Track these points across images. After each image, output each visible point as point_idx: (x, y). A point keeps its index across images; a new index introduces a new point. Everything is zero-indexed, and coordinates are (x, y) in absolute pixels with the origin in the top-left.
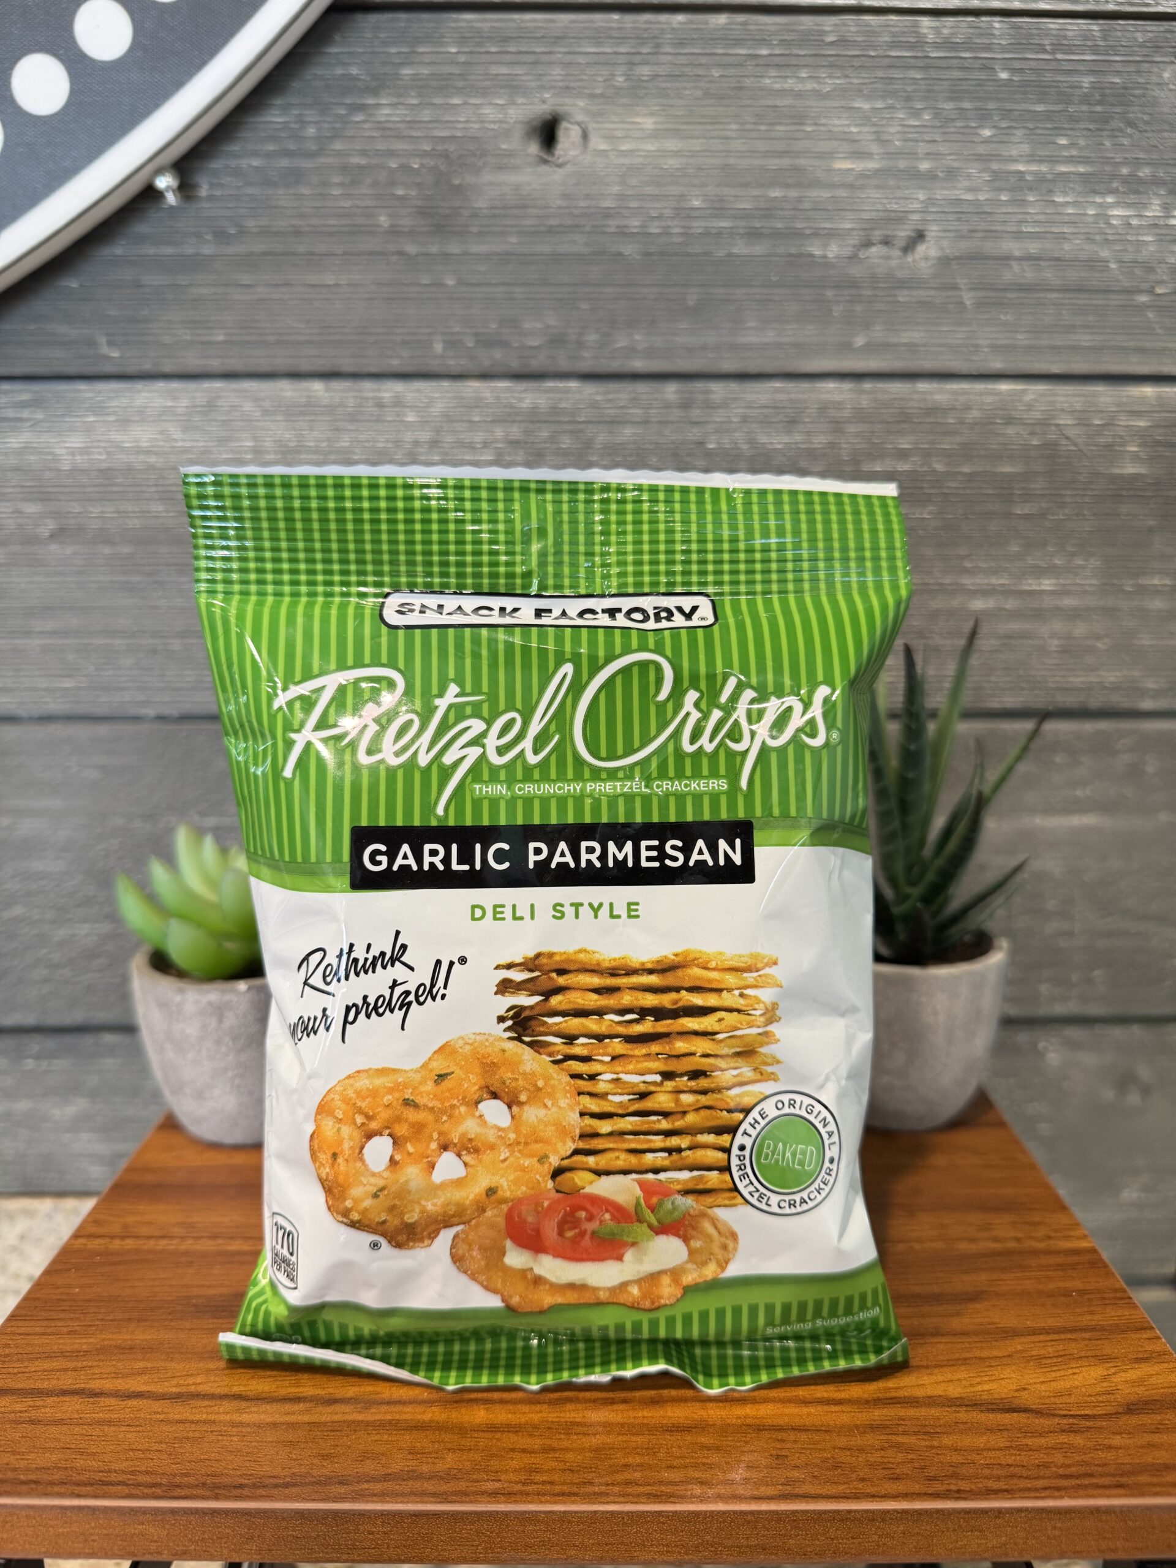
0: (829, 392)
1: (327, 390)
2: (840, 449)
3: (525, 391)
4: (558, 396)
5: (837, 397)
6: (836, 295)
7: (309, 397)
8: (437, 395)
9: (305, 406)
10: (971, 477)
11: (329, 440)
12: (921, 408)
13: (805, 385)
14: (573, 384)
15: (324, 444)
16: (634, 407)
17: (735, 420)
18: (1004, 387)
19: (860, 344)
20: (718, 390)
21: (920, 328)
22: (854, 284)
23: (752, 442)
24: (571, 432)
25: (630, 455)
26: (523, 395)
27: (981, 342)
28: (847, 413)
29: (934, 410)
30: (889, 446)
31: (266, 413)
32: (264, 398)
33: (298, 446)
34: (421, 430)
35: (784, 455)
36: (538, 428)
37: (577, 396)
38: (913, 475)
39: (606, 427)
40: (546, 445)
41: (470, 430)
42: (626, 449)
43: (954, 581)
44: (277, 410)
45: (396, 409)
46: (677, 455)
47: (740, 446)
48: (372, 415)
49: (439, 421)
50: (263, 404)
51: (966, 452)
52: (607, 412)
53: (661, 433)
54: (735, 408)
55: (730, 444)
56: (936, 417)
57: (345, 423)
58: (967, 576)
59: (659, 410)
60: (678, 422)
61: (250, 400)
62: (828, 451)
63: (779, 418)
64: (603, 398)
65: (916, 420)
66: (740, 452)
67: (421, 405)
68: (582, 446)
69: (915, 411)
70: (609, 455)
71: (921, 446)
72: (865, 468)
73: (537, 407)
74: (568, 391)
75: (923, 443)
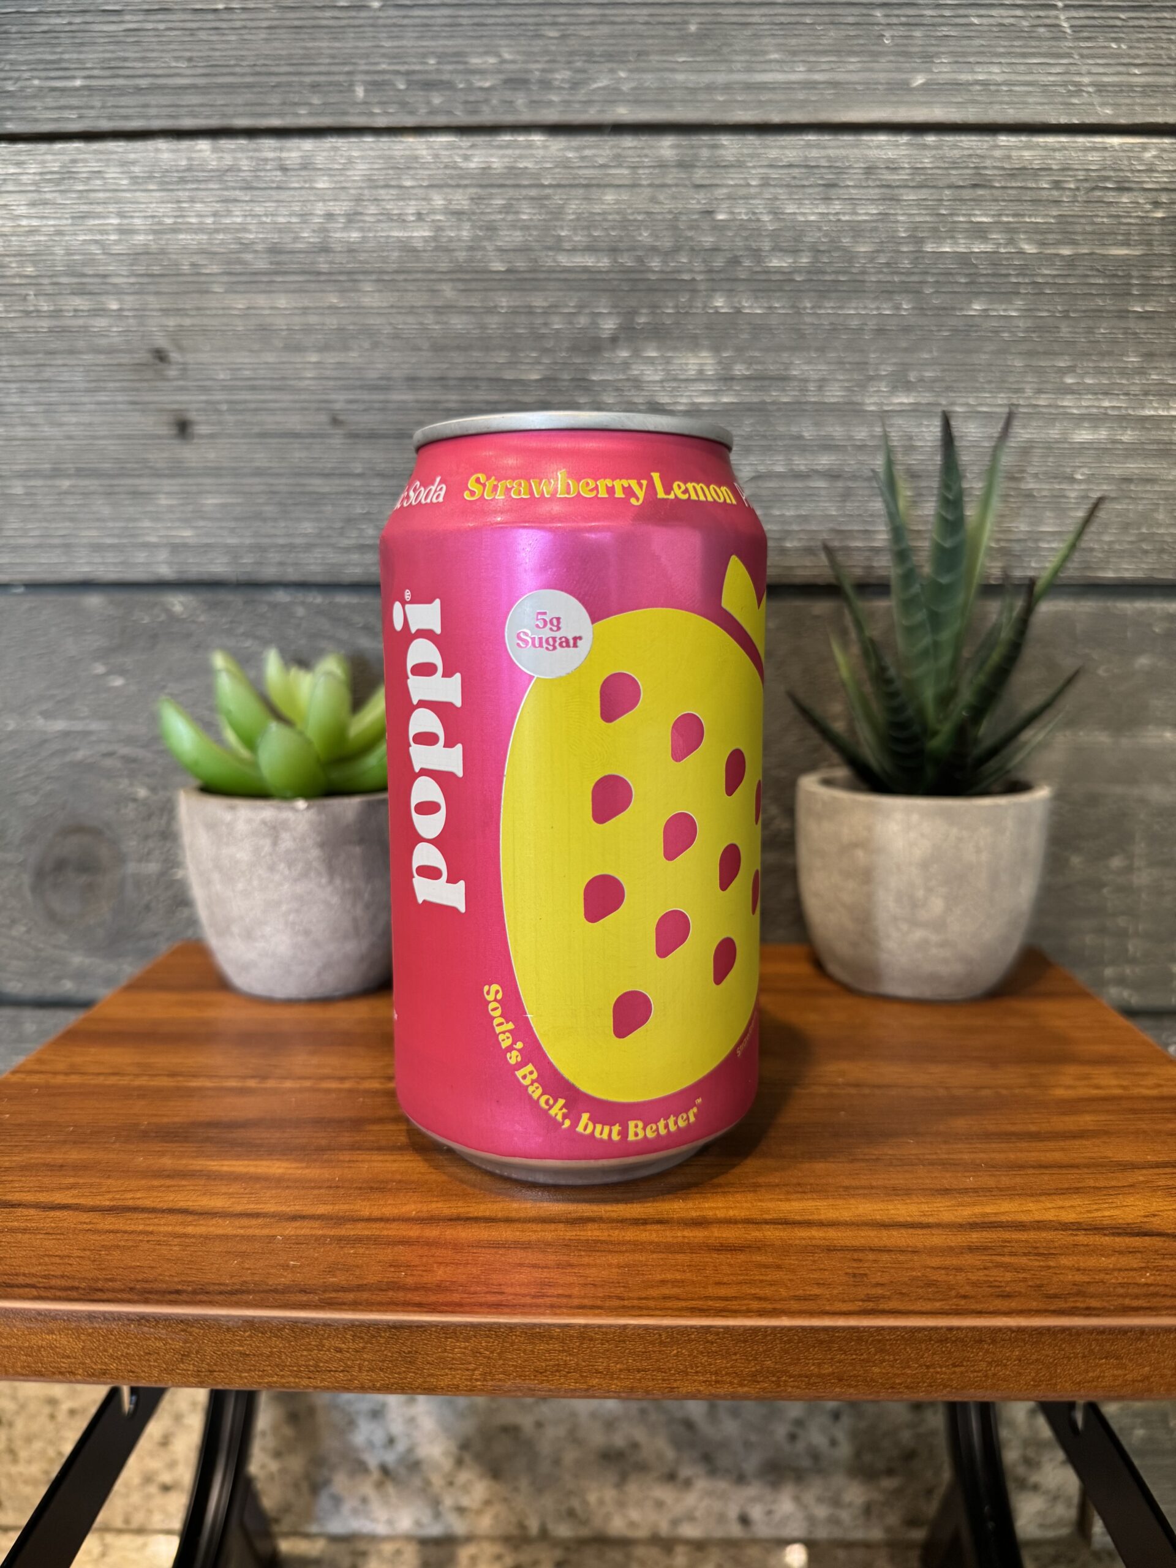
0: (879, 147)
1: (215, 150)
2: (898, 222)
3: (473, 146)
4: (517, 152)
5: (891, 154)
6: (887, 16)
7: (190, 159)
8: (355, 154)
9: (184, 171)
10: (1071, 262)
11: (215, 214)
12: (1003, 169)
13: (848, 138)
14: (537, 138)
15: (209, 220)
16: (620, 166)
17: (753, 183)
18: (1115, 141)
19: (920, 82)
20: (730, 145)
21: (1002, 60)
23: (776, 213)
24: (532, 198)
25: (613, 229)
26: (469, 152)
27: (1086, 79)
28: (903, 176)
29: (1022, 171)
30: (961, 219)
31: (134, 179)
32: (133, 163)
33: (175, 223)
34: (335, 200)
35: (820, 229)
36: (491, 194)
37: (541, 152)
38: (993, 258)
39: (581, 191)
40: (500, 217)
41: (399, 199)
42: (606, 220)
43: (1051, 402)
44: (150, 178)
45: (303, 173)
46: (675, 228)
47: (761, 217)
48: (273, 182)
49: (360, 188)
50: (132, 168)
51: (1065, 230)
52: (581, 172)
53: (653, 200)
54: (754, 167)
55: (747, 214)
56: (1024, 180)
57: (237, 193)
58: (1069, 397)
59: (651, 170)
60: (677, 185)
61: (115, 166)
62: (880, 225)
63: (811, 181)
64: (577, 155)
65: (997, 185)
66: (760, 224)
67: (337, 166)
68: (548, 217)
69: (996, 172)
70: (584, 228)
71: (1005, 219)
72: (929, 248)
73: (489, 168)
74: (530, 146)
75: (1007, 215)
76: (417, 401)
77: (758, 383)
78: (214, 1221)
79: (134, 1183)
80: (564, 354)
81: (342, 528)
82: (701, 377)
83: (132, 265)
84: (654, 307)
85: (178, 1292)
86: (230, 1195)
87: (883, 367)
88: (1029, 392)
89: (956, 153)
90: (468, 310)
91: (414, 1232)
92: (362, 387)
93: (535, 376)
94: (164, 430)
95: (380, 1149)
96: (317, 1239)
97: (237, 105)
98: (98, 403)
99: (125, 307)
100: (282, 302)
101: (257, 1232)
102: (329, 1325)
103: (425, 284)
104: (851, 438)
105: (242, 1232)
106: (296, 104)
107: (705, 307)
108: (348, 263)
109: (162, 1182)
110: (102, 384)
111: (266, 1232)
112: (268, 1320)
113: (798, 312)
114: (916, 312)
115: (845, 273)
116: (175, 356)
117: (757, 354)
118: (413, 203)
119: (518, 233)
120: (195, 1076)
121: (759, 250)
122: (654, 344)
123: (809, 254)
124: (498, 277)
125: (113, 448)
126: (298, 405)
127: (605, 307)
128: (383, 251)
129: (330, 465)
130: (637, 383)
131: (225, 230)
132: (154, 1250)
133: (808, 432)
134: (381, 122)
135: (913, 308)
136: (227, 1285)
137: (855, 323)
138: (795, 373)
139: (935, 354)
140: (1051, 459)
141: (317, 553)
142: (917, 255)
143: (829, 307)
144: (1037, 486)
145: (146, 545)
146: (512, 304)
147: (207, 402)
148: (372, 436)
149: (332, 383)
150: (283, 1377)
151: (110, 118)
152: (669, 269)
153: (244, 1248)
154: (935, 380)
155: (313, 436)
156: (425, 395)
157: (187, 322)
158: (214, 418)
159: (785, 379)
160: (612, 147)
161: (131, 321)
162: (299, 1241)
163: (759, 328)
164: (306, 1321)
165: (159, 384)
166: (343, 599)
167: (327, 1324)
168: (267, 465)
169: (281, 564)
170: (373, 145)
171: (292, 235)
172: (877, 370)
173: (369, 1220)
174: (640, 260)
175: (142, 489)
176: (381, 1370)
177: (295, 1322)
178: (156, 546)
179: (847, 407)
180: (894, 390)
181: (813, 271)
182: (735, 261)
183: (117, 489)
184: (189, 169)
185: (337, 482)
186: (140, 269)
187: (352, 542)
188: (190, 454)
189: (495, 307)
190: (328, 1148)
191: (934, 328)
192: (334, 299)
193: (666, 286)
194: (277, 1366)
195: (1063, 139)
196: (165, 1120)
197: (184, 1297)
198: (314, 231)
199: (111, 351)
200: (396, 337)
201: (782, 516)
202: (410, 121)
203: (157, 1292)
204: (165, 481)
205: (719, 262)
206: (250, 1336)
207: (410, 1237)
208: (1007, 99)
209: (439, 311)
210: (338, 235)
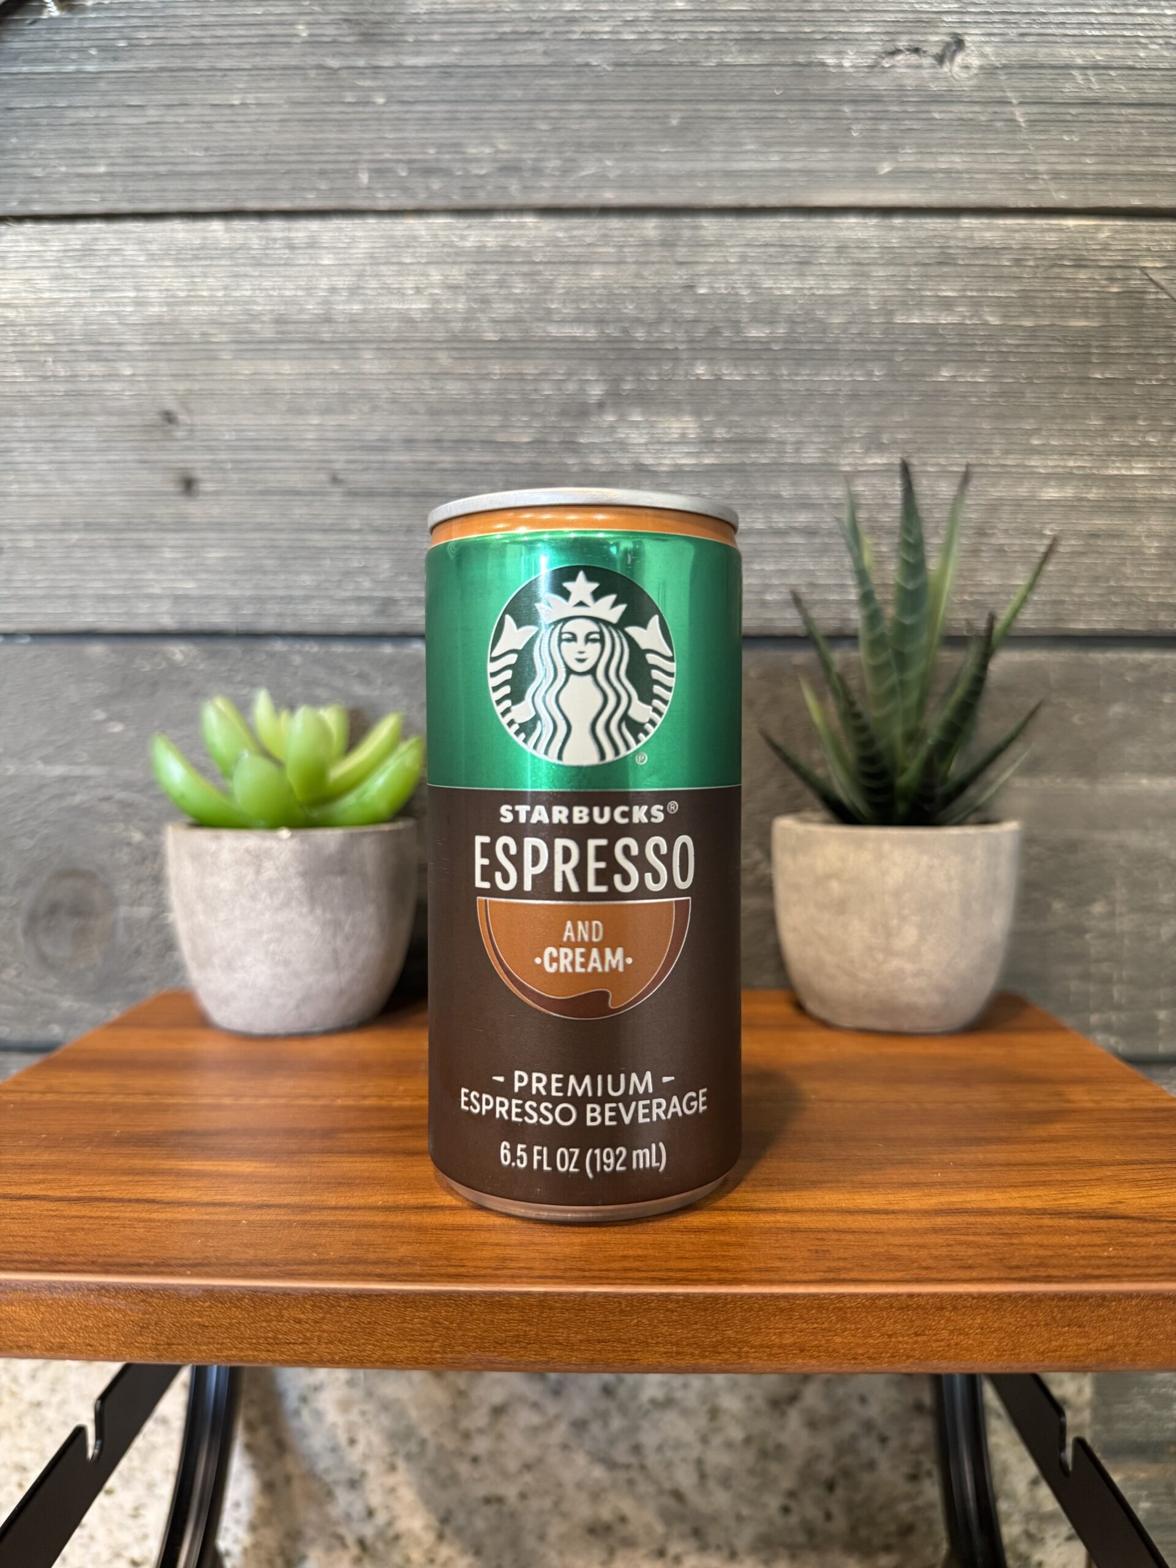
0: (849, 228)
1: (227, 231)
2: (868, 296)
3: (469, 227)
4: (511, 232)
5: (861, 234)
6: (854, 111)
7: (205, 238)
8: (358, 234)
9: (197, 249)
10: (1033, 332)
11: (226, 288)
12: (966, 248)
13: (820, 221)
14: (530, 220)
15: (220, 294)
16: (606, 245)
17: (732, 260)
18: (1071, 222)
19: (887, 170)
20: (710, 226)
21: (962, 151)
22: (876, 99)
23: (754, 287)
24: (525, 274)
25: (600, 301)
26: (466, 233)
27: (1042, 168)
28: (872, 254)
29: (985, 250)
30: (928, 293)
31: (152, 257)
32: (150, 242)
33: (188, 296)
34: (339, 275)
35: (795, 303)
36: (485, 270)
37: (533, 232)
38: (960, 329)
39: (569, 268)
40: (494, 290)
41: (399, 274)
42: (594, 294)
43: (1019, 462)
44: (166, 254)
45: (310, 251)
46: (658, 301)
47: (739, 291)
48: (281, 258)
49: (363, 264)
50: (150, 247)
51: (1027, 302)
52: (570, 250)
53: (638, 276)
54: (732, 246)
55: (726, 288)
56: (986, 258)
57: (248, 269)
58: (1036, 457)
59: (635, 249)
60: (659, 263)
61: (134, 244)
62: (852, 298)
63: (787, 258)
64: (566, 235)
65: (961, 262)
66: (739, 298)
67: (341, 245)
68: (540, 291)
69: (959, 251)
70: (573, 301)
71: (969, 294)
72: (898, 319)
73: (484, 246)
74: (522, 226)
75: (972, 290)
76: (414, 462)
77: (738, 446)
78: (180, 1209)
79: (103, 1179)
80: (553, 419)
81: (340, 581)
82: (683, 440)
83: (147, 334)
84: (639, 374)
85: (139, 1265)
86: (197, 1189)
87: (856, 430)
88: (997, 453)
89: (921, 234)
90: (463, 377)
91: (379, 1218)
92: (362, 448)
93: (526, 439)
94: (171, 488)
95: (350, 1152)
96: (282, 1223)
97: (250, 190)
98: (109, 462)
99: (137, 372)
100: (286, 368)
101: (223, 1217)
102: (289, 1294)
103: (422, 352)
104: (827, 497)
105: (207, 1217)
106: (304, 189)
107: (687, 374)
108: (349, 332)
109: (131, 1178)
110: (113, 444)
111: (231, 1217)
112: (228, 1290)
113: (776, 380)
114: (888, 378)
115: (820, 342)
116: (183, 418)
117: (736, 418)
118: (412, 278)
119: (511, 306)
120: (171, 1094)
121: (738, 322)
122: (639, 410)
123: (783, 324)
124: (491, 346)
125: (121, 504)
126: (299, 465)
127: (592, 375)
128: (383, 322)
129: (328, 522)
130: (623, 446)
131: (236, 303)
132: (119, 1232)
133: (786, 491)
134: (383, 204)
135: (886, 375)
136: (188, 1259)
137: (829, 389)
138: (773, 436)
139: (907, 417)
140: (1020, 516)
141: (315, 605)
142: (886, 326)
143: (805, 374)
144: (1008, 541)
145: (149, 597)
146: (504, 371)
147: (213, 461)
148: (370, 494)
149: (332, 444)
150: (241, 1350)
151: (130, 201)
152: (652, 339)
153: (209, 1230)
154: (907, 442)
155: (314, 494)
156: (423, 456)
157: (197, 386)
158: (219, 476)
159: (763, 441)
160: (599, 228)
161: (143, 385)
162: (263, 1225)
163: (738, 394)
164: (266, 1290)
165: (166, 444)
166: (339, 648)
167: (286, 1293)
168: (268, 521)
169: (280, 615)
170: (375, 226)
171: (297, 307)
172: (852, 432)
173: (335, 1208)
174: (625, 331)
175: (148, 543)
176: (340, 1342)
177: (254, 1292)
178: (159, 597)
179: (824, 468)
180: (868, 450)
181: (790, 340)
182: (715, 332)
183: (123, 543)
184: (203, 248)
185: (337, 537)
186: (153, 338)
187: (348, 594)
188: (195, 509)
189: (488, 374)
190: (300, 1152)
191: (905, 394)
192: (336, 366)
193: (651, 355)
194: (236, 1338)
195: (1022, 221)
196: (138, 1129)
197: (145, 1269)
198: (318, 304)
199: (122, 413)
200: (394, 401)
201: (762, 570)
202: (409, 203)
203: (118, 1265)
204: (171, 535)
205: (700, 332)
206: (210, 1307)
207: (375, 1222)
208: (968, 185)
209: (435, 377)
210: (341, 307)
